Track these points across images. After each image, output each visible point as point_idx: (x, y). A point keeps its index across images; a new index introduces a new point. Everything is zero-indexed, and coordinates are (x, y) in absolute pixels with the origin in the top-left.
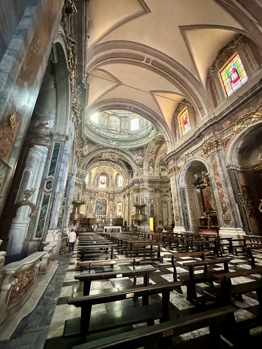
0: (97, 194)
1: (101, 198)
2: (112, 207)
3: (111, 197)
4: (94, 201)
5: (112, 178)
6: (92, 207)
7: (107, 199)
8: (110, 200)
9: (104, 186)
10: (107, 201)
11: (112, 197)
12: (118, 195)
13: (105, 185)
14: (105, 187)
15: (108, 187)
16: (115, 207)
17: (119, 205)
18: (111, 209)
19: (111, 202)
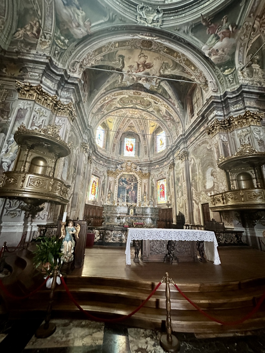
0: (119, 167)
1: (127, 173)
2: (147, 188)
3: (144, 172)
4: (115, 177)
5: (144, 139)
6: (111, 188)
7: (137, 176)
8: (144, 176)
9: (132, 154)
10: (138, 179)
11: (147, 172)
12: (157, 166)
13: (134, 152)
14: (134, 156)
15: (138, 155)
16: (153, 188)
17: (161, 184)
18: (145, 192)
19: (145, 181)
